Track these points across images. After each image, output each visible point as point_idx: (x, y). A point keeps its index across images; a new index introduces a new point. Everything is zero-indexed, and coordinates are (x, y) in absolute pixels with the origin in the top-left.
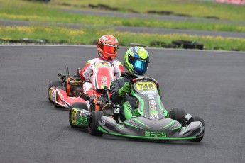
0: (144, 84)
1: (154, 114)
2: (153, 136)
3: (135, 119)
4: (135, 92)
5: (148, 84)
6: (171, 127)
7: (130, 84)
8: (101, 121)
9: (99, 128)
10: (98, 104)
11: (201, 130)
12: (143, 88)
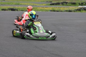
0: (37, 22)
1: (41, 32)
2: (42, 38)
3: (36, 33)
4: (34, 25)
5: (38, 22)
6: (47, 35)
7: (32, 22)
8: (25, 34)
9: (25, 37)
10: (22, 29)
11: (56, 36)
12: (37, 24)
